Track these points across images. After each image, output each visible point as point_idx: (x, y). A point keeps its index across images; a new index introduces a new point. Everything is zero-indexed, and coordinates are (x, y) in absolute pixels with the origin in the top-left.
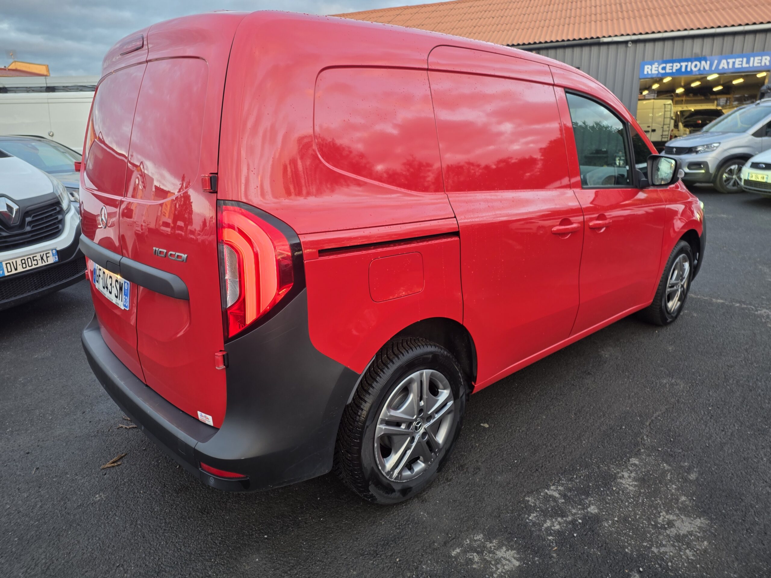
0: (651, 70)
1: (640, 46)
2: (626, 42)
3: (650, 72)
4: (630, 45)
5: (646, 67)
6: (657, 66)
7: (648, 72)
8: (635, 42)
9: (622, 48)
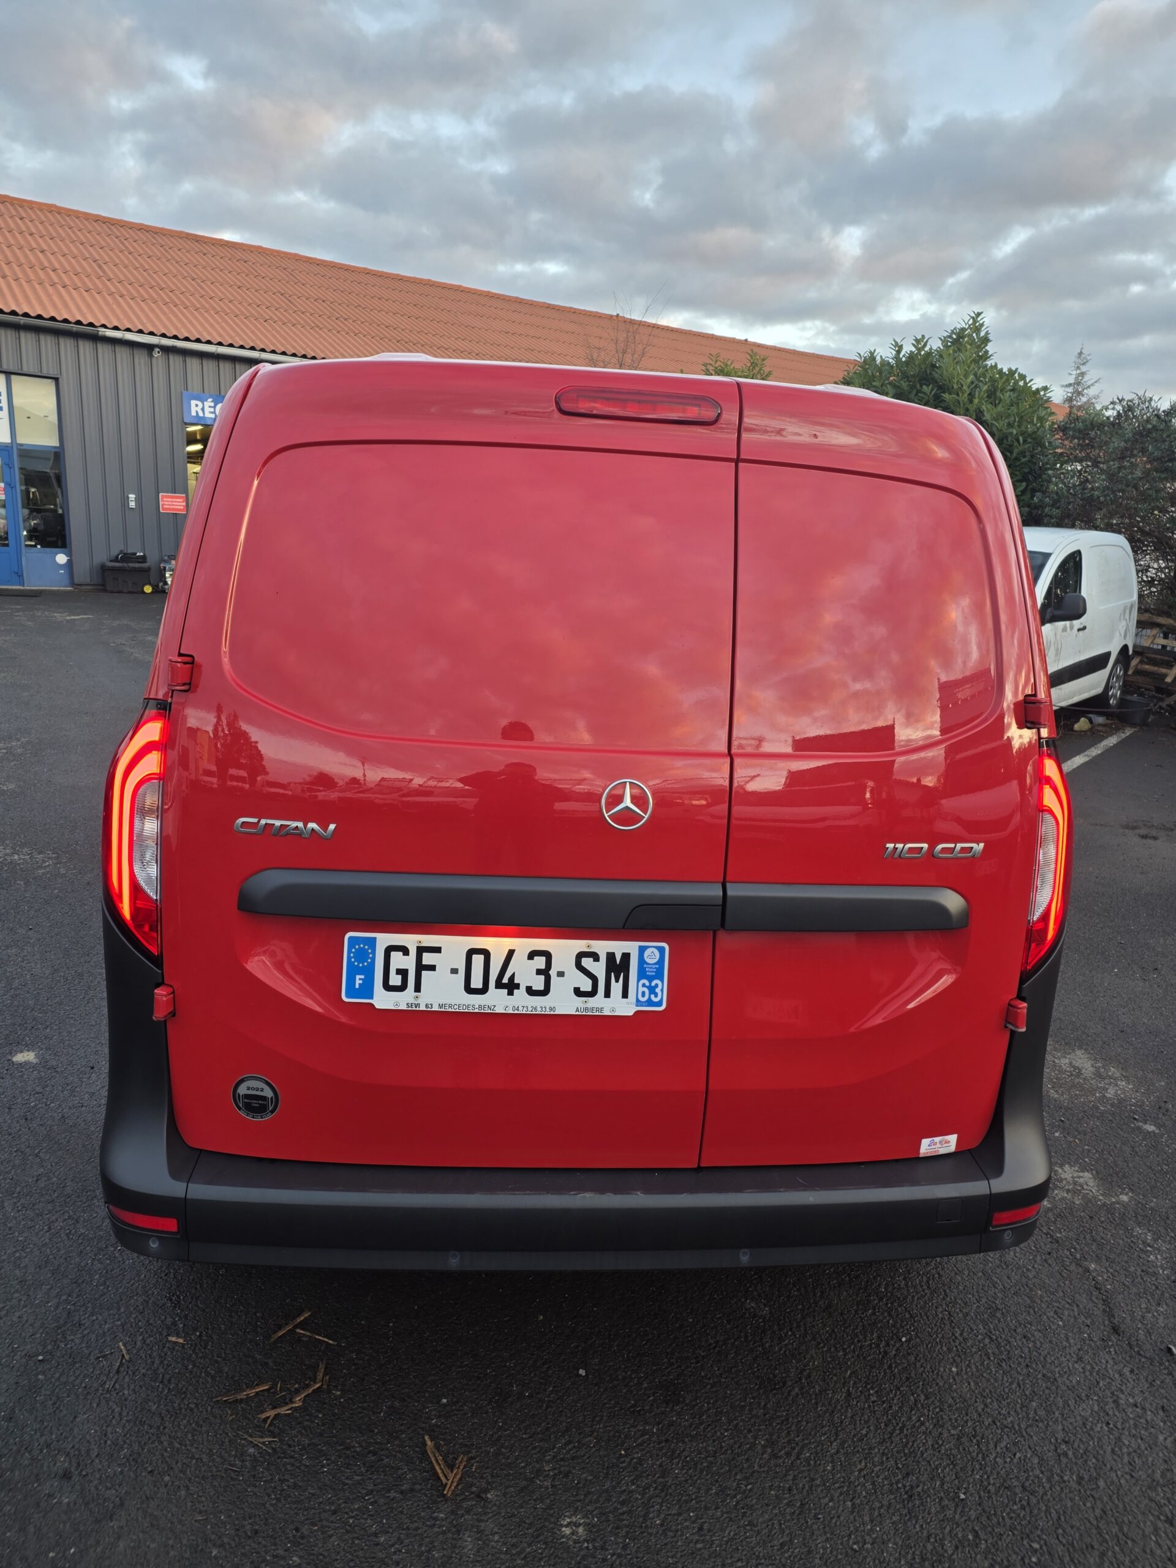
0: (203, 409)
1: (176, 361)
2: (150, 348)
3: (201, 414)
4: (156, 353)
5: (193, 403)
6: (212, 404)
7: (197, 412)
8: (166, 350)
9: (141, 357)
